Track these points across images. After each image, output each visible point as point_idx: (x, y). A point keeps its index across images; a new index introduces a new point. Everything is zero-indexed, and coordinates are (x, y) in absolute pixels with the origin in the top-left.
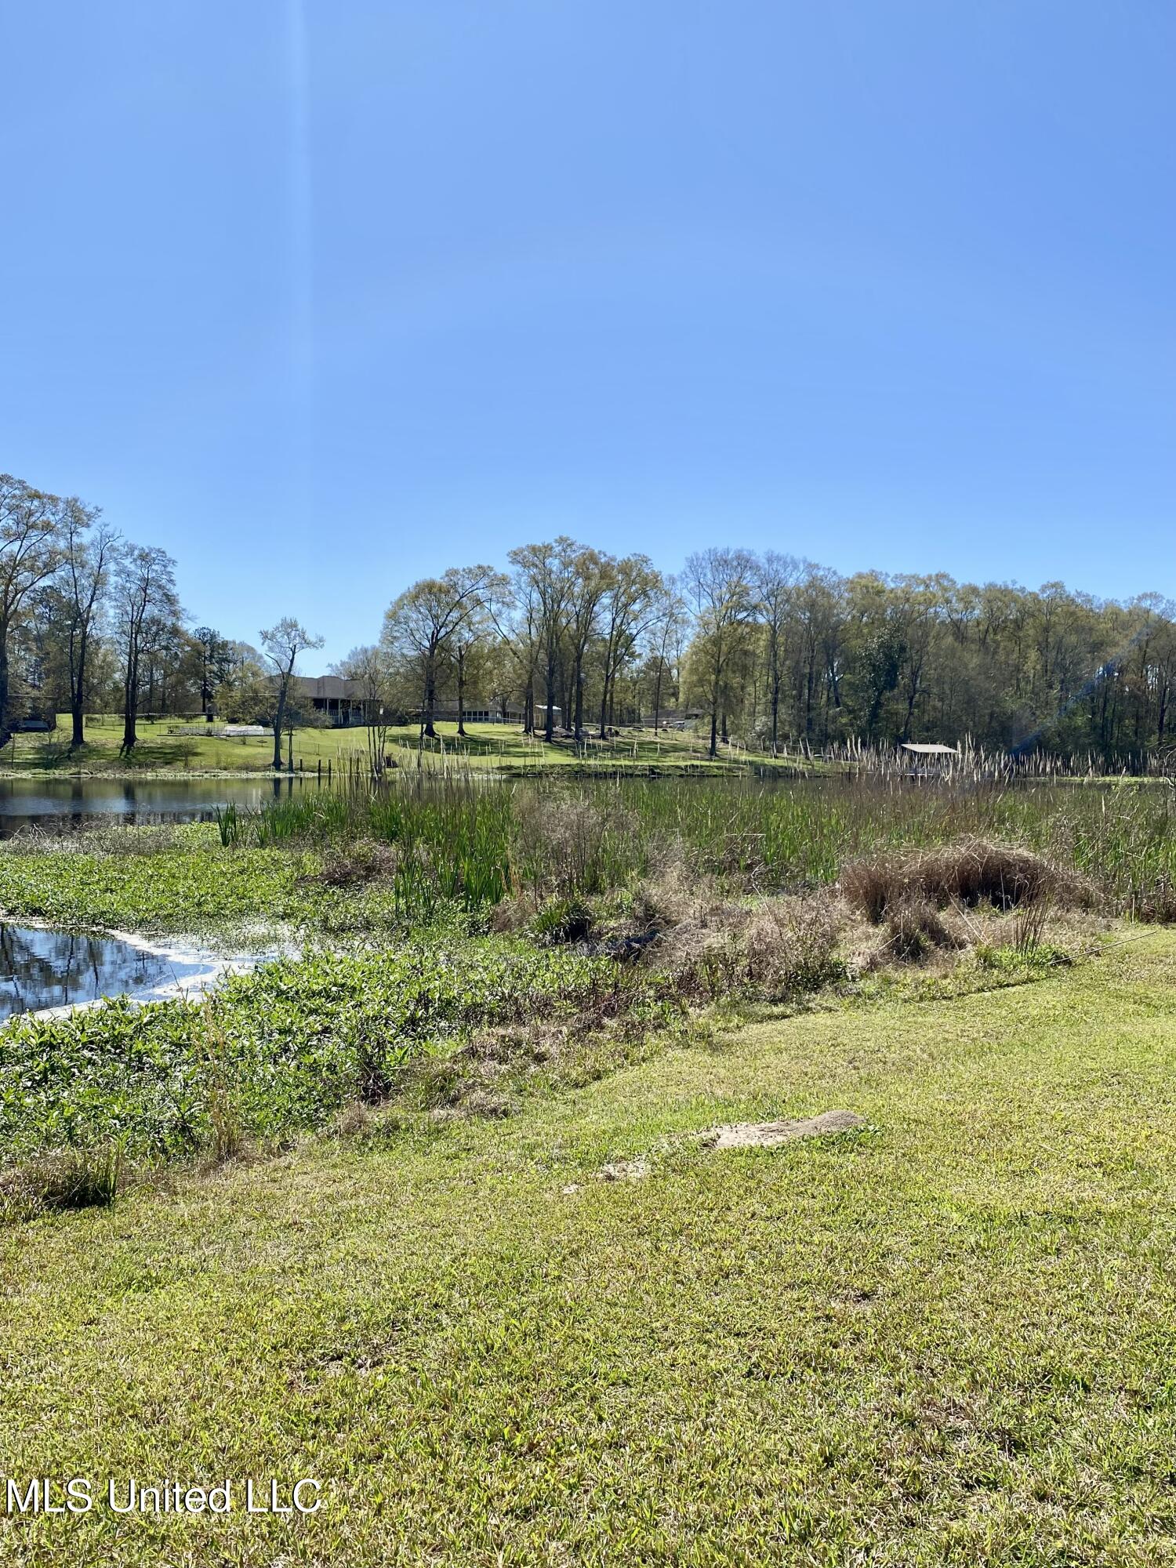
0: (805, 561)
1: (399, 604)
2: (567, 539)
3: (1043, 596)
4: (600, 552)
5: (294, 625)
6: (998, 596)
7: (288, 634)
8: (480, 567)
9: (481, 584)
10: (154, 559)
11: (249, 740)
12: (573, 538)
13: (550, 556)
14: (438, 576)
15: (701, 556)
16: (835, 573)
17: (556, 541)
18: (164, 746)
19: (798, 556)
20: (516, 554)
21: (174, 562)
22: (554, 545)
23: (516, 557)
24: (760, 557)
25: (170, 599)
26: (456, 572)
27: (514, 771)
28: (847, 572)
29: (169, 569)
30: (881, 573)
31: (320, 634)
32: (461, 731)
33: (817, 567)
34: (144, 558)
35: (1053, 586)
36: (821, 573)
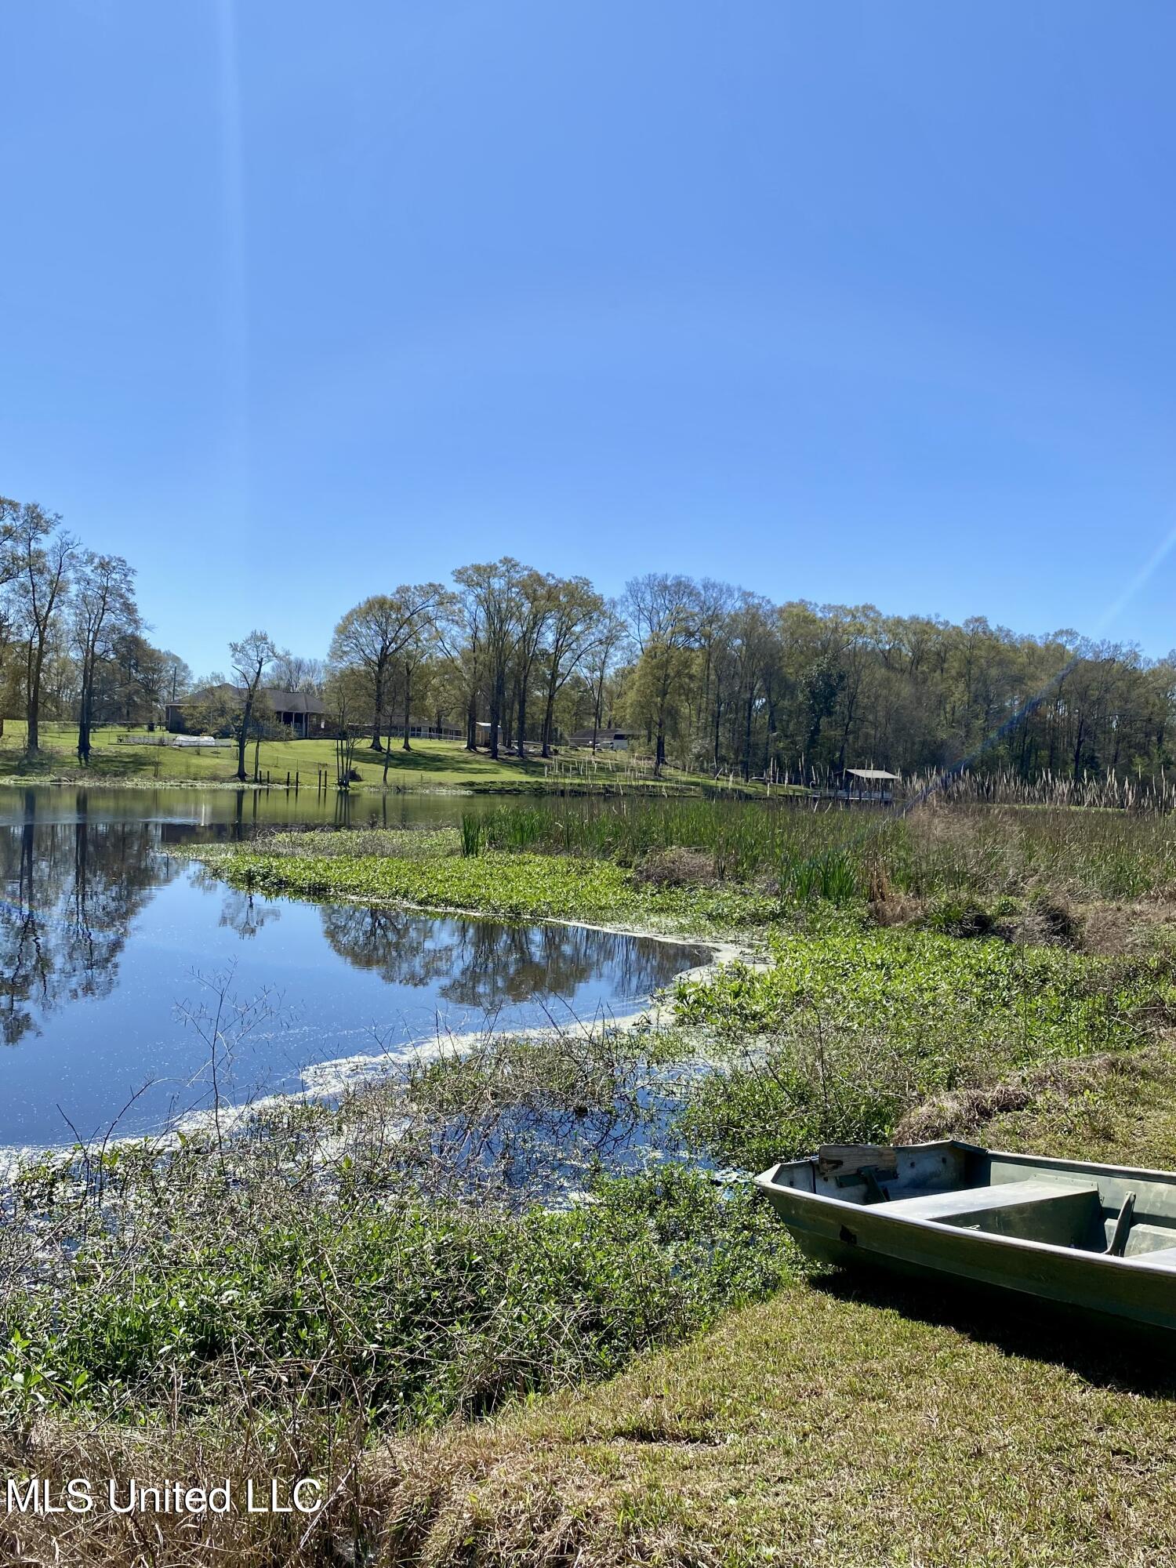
0: (740, 589)
1: (349, 619)
2: (512, 559)
3: (965, 630)
4: (548, 575)
5: (264, 639)
6: (923, 629)
7: (257, 647)
8: (431, 585)
9: (431, 602)
10: (114, 568)
11: (203, 751)
12: (517, 559)
13: (494, 577)
14: (389, 592)
15: (641, 580)
16: (769, 602)
17: (501, 562)
18: (119, 755)
19: (734, 584)
20: (460, 572)
21: (134, 571)
22: (499, 565)
23: (460, 575)
24: (697, 582)
25: (129, 609)
26: (408, 589)
27: (476, 788)
28: (779, 602)
29: (129, 578)
30: (811, 604)
31: (287, 648)
32: (407, 747)
33: (751, 595)
34: (105, 566)
35: (977, 620)
36: (756, 601)
